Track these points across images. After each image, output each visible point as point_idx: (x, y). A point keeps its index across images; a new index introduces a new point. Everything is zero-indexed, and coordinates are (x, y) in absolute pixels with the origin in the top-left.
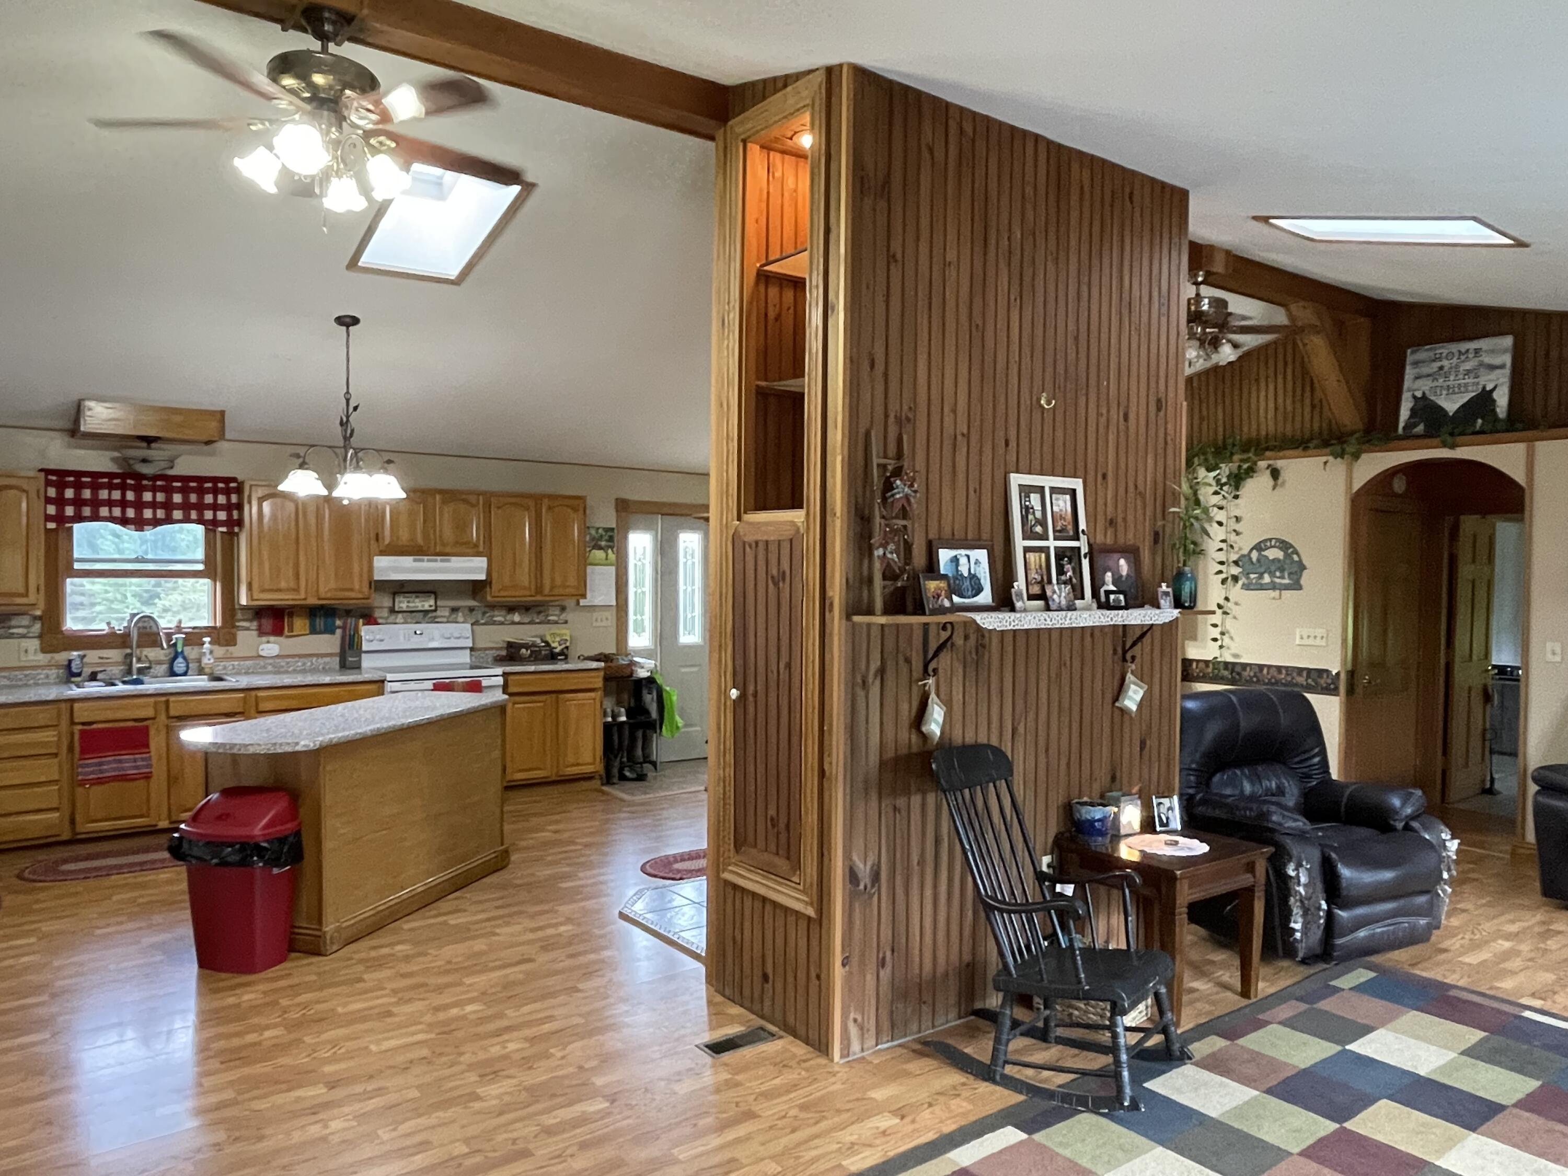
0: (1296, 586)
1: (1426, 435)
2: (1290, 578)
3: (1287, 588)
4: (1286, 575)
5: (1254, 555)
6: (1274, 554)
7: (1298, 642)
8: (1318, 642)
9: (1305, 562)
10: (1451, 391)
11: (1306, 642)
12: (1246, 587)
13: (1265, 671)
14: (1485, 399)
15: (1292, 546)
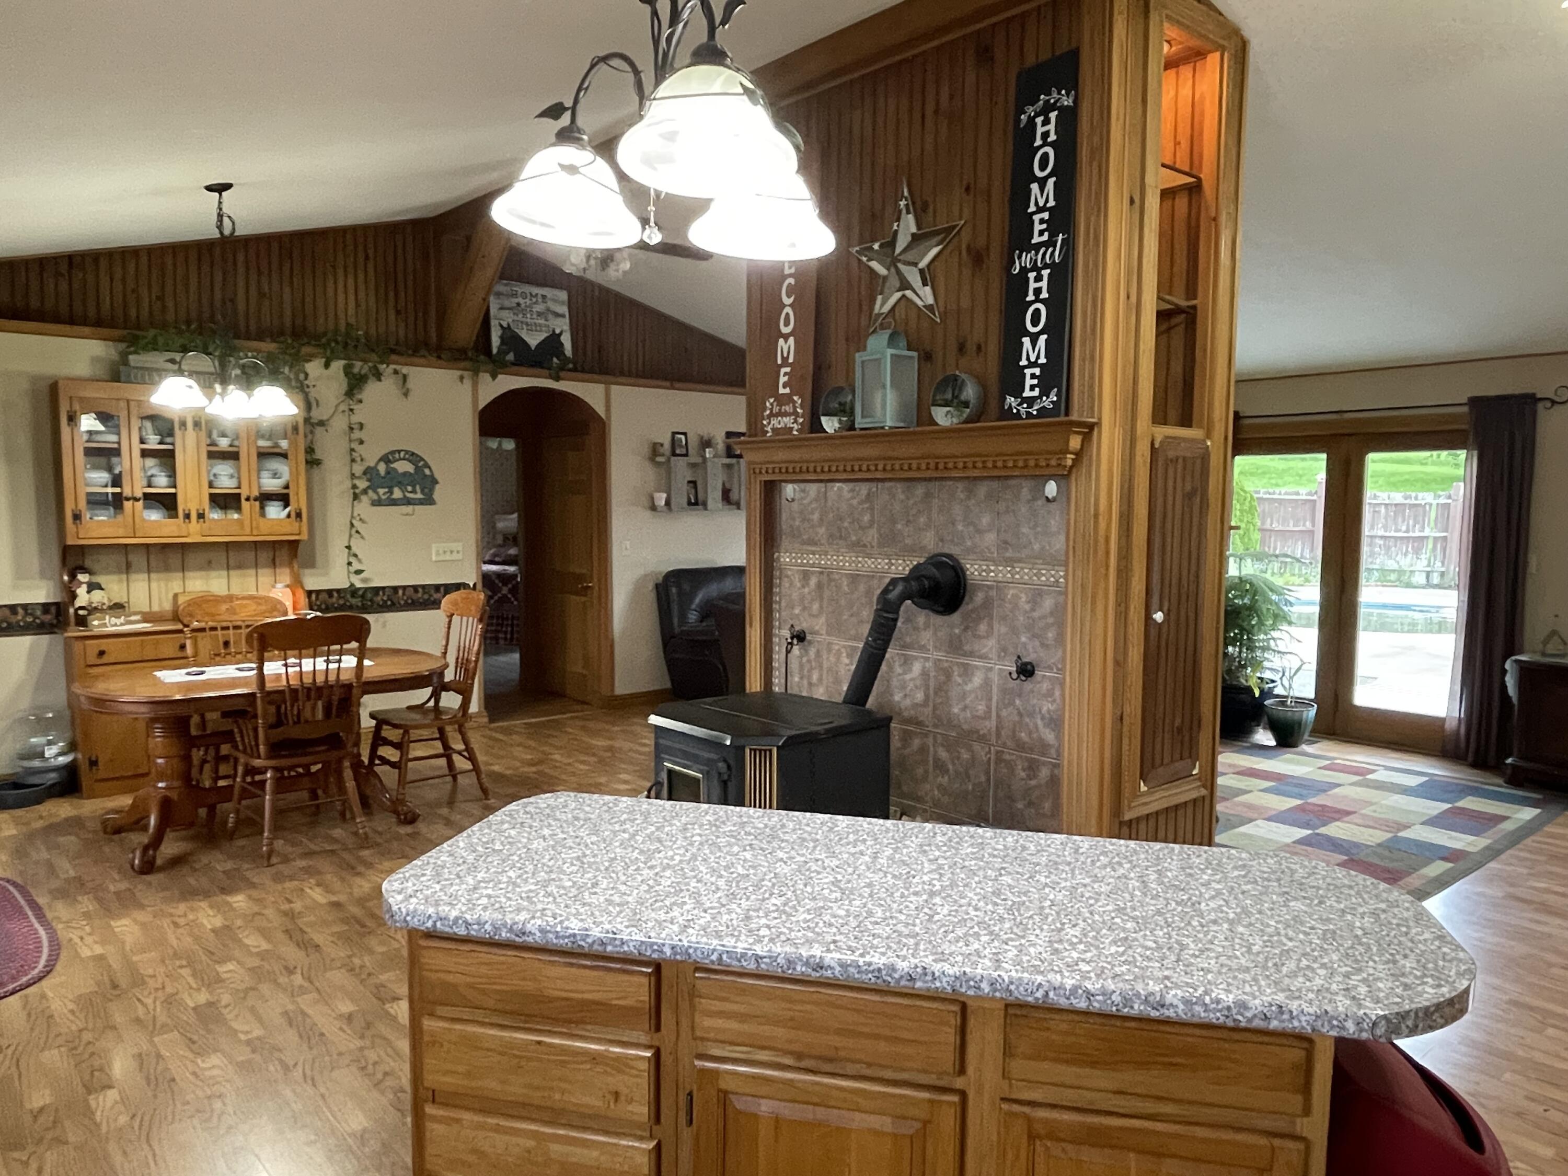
0: (429, 500)
1: (516, 363)
2: (422, 492)
3: (421, 502)
4: (418, 488)
5: (382, 468)
6: (403, 467)
7: (434, 558)
8: (455, 556)
9: (437, 476)
10: (531, 328)
11: (441, 558)
12: (377, 503)
13: (400, 592)
14: (554, 340)
15: (422, 459)
